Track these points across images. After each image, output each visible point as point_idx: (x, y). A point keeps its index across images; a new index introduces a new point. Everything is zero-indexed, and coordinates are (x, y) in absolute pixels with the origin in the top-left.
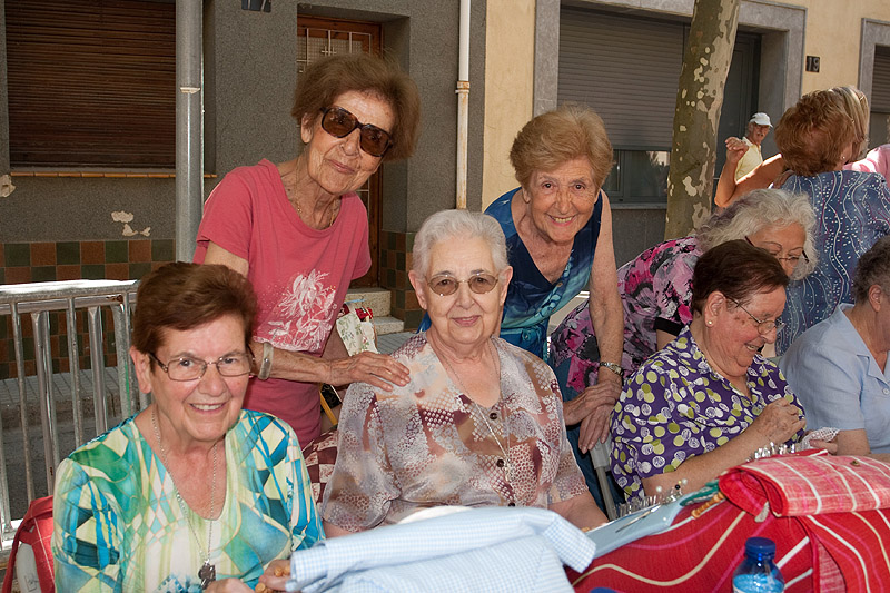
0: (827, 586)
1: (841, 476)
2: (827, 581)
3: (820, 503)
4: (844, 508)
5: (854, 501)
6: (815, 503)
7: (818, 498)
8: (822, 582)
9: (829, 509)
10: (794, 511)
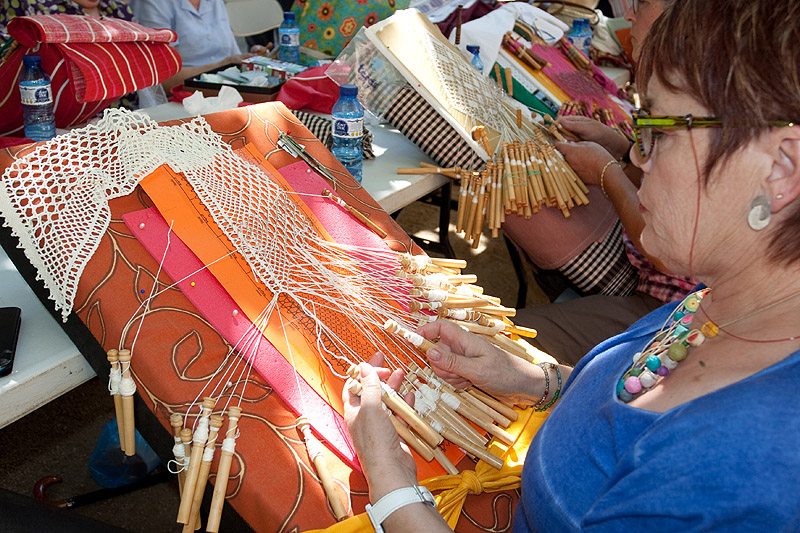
0: (78, 85)
1: (88, 23)
2: (78, 82)
3: (68, 36)
4: (87, 39)
5: (94, 36)
6: (65, 35)
7: (67, 32)
8: (75, 83)
9: (75, 39)
10: (50, 39)
